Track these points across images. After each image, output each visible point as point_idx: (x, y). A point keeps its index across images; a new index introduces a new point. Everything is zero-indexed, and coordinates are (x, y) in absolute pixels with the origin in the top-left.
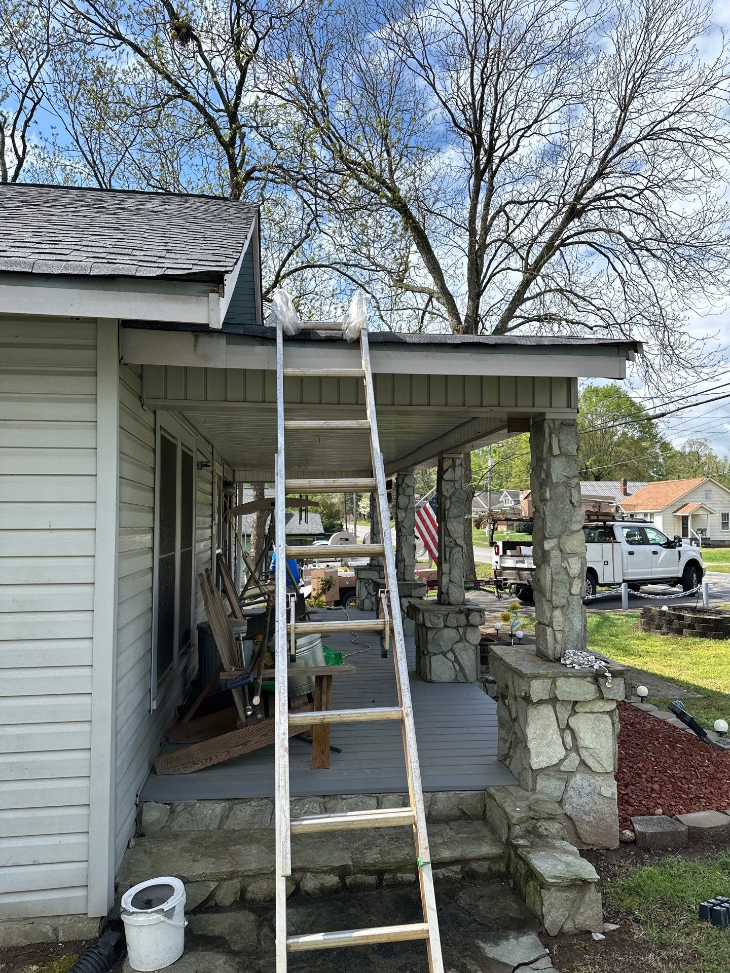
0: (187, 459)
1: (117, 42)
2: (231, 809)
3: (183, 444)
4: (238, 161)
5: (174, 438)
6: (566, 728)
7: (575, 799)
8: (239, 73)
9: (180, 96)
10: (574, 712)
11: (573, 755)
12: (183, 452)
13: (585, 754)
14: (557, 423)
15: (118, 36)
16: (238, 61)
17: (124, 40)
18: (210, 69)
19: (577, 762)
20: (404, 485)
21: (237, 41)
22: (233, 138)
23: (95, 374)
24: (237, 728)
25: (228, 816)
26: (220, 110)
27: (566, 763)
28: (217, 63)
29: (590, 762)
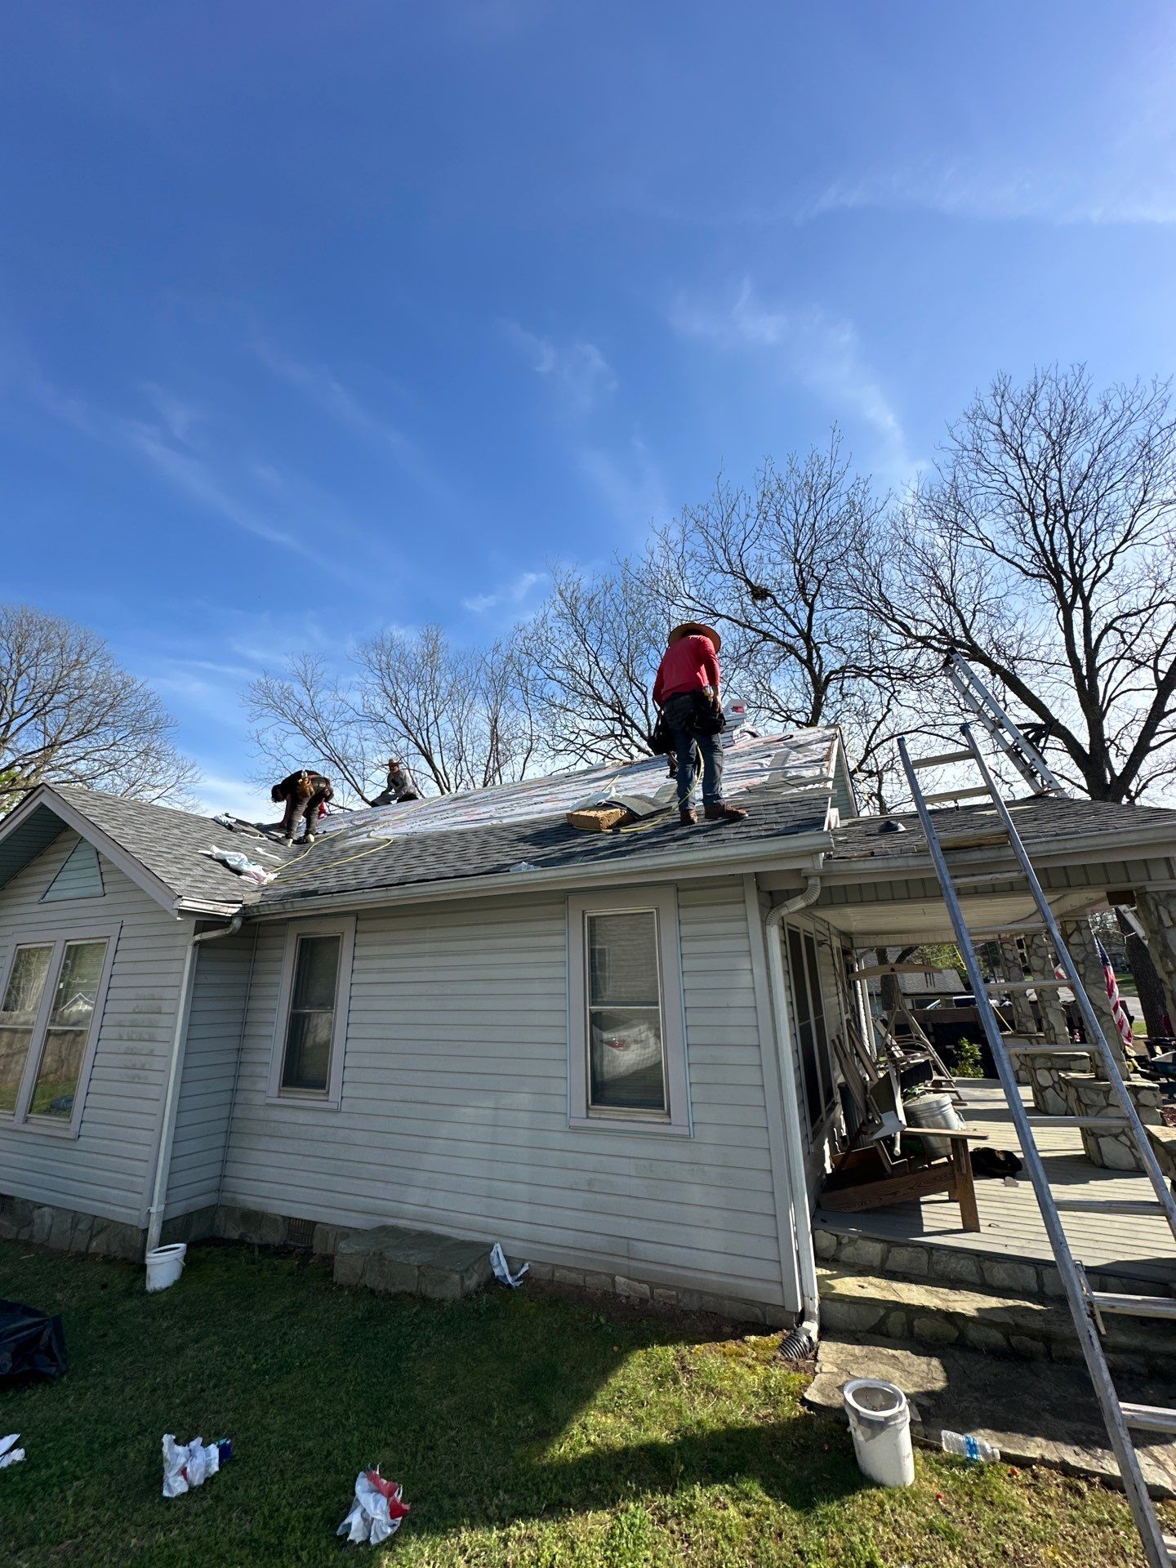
0: (809, 940)
1: (715, 619)
2: (889, 1251)
3: (804, 931)
4: (817, 669)
5: (797, 928)
8: (807, 609)
9: (764, 640)
12: (806, 937)
14: (1162, 895)
15: (717, 615)
16: (806, 601)
17: (721, 616)
18: (786, 614)
20: (1034, 946)
21: (802, 589)
22: (810, 655)
23: (744, 902)
24: (884, 1179)
25: (888, 1257)
26: (796, 637)
28: (790, 608)
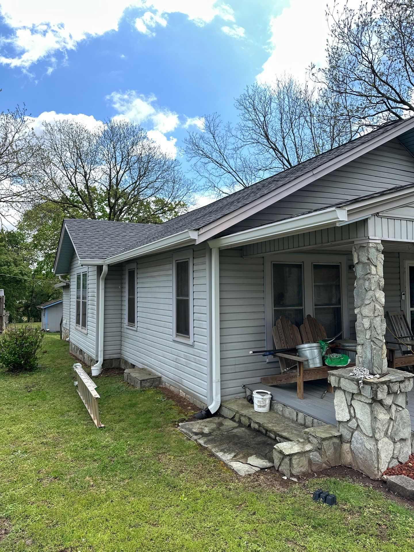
3: (314, 263)
6: (350, 406)
7: (355, 443)
10: (352, 399)
11: (354, 420)
13: (360, 423)
14: (359, 246)
19: (356, 425)
27: (350, 423)
29: (362, 427)
